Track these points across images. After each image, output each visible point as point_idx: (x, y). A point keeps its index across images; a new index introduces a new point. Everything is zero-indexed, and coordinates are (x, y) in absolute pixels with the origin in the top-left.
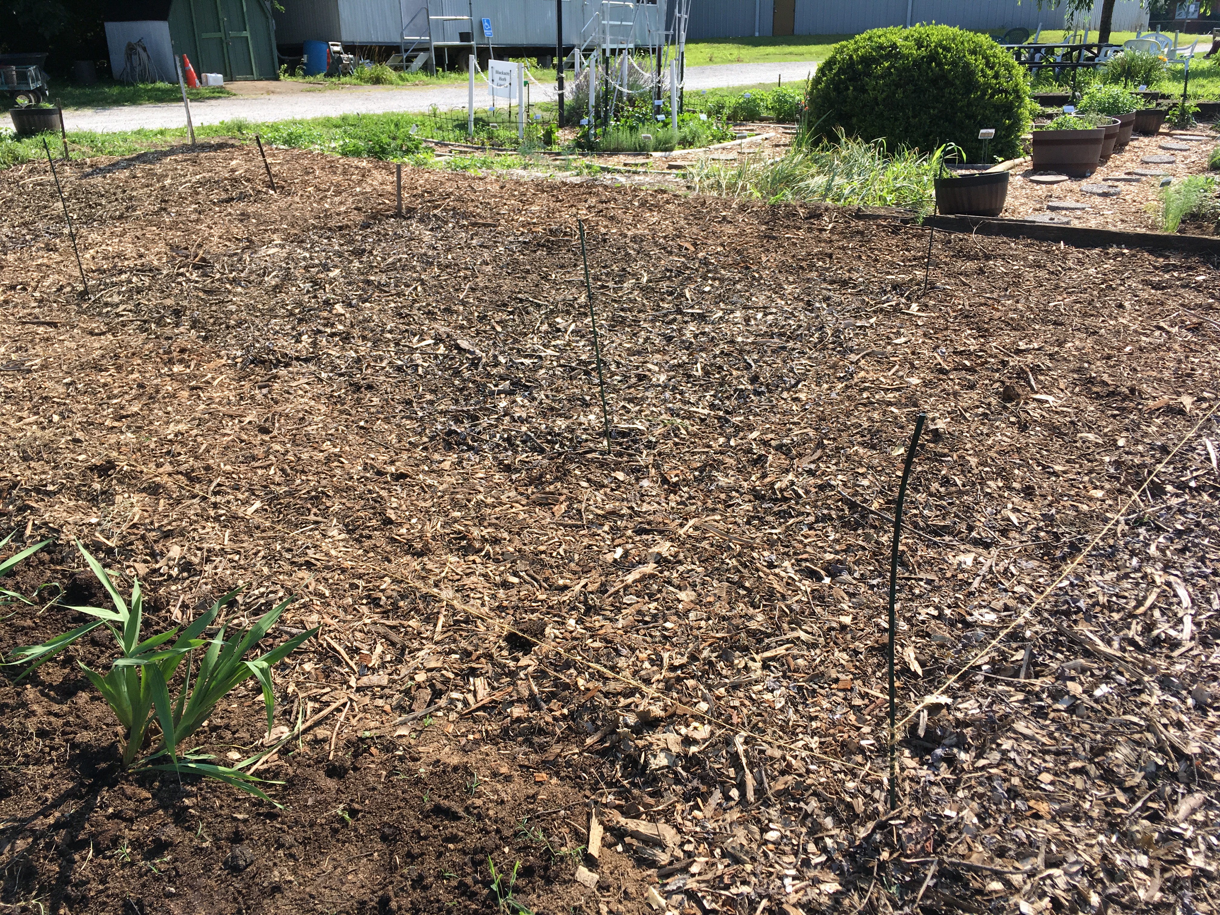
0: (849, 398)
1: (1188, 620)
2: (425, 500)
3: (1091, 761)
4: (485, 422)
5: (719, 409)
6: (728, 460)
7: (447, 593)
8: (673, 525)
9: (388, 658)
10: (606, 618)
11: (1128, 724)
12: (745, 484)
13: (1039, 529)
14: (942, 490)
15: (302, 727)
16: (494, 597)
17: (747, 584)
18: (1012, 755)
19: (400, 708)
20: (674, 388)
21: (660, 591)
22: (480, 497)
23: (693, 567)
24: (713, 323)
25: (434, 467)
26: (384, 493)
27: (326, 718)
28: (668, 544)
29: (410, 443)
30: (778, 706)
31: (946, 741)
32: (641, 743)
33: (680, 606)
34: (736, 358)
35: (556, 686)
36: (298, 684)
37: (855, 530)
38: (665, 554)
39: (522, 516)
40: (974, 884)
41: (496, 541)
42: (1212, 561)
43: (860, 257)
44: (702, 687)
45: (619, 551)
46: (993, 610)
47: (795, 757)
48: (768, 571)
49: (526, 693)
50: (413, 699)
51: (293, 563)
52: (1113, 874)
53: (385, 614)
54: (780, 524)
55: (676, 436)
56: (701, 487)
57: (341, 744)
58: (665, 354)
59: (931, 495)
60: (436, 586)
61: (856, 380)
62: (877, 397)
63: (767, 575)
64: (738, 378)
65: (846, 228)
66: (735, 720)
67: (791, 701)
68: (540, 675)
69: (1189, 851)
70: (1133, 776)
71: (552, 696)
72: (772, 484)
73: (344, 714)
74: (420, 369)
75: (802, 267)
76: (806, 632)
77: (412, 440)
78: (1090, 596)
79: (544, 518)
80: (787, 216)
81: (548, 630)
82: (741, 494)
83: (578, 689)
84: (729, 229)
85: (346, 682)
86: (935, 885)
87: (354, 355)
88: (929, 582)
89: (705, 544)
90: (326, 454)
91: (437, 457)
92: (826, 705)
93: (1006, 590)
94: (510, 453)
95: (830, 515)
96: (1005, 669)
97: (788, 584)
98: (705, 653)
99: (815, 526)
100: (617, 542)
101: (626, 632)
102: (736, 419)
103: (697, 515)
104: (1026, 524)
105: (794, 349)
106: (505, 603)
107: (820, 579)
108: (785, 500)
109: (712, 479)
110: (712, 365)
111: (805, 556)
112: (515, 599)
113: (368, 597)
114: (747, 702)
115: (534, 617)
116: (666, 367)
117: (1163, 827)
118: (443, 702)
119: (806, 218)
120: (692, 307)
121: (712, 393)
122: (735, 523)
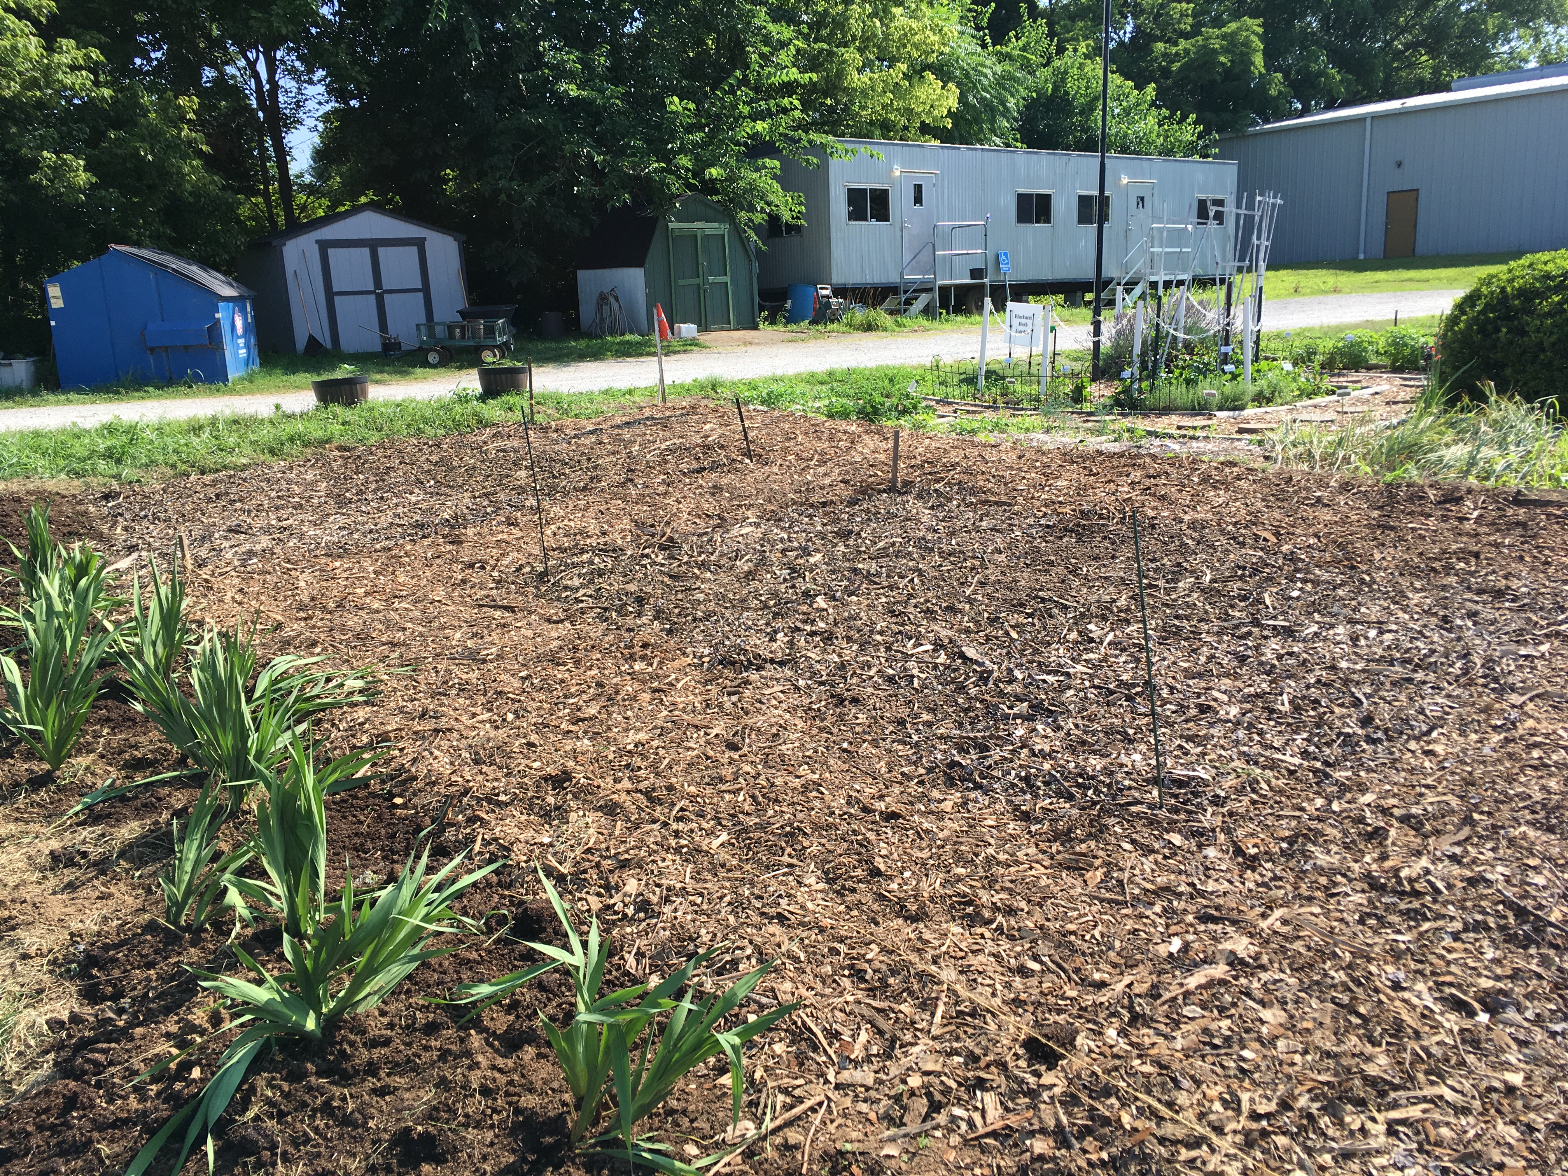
0: (1510, 756)
2: (921, 849)
4: (996, 754)
5: (1315, 759)
6: (1329, 830)
7: (948, 974)
8: (1251, 915)
9: (874, 1050)
10: (1159, 1033)
12: (1356, 867)
15: (771, 1126)
16: (1008, 986)
17: (1362, 1010)
19: (889, 1119)
20: (1251, 726)
21: (1234, 1005)
22: (991, 851)
23: (1283, 976)
24: (1304, 641)
25: (932, 807)
26: (871, 836)
27: (799, 1118)
28: (1245, 940)
29: (903, 774)
33: (1264, 1030)
34: (1338, 689)
35: (1092, 1118)
36: (766, 1069)
37: (1525, 947)
38: (1241, 954)
39: (1044, 882)
41: (1010, 911)
43: (1521, 558)
44: (1298, 1149)
45: (1176, 945)
48: (1393, 994)
49: (1051, 1123)
50: (905, 1108)
51: (763, 914)
53: (871, 991)
54: (1410, 928)
55: (1254, 791)
56: (1291, 865)
57: (816, 1155)
58: (1236, 679)
60: (935, 962)
61: (1521, 732)
62: (1555, 757)
63: (1392, 1000)
64: (1342, 717)
65: (1500, 517)
68: (1070, 1101)
71: (1086, 1131)
72: (1396, 871)
73: (819, 1116)
74: (916, 681)
75: (1434, 570)
76: (1453, 1088)
77: (905, 770)
79: (1073, 887)
80: (1411, 499)
81: (1080, 1040)
82: (1350, 880)
83: (1122, 1127)
84: (1326, 515)
85: (823, 1075)
87: (837, 659)
89: (1298, 945)
90: (803, 781)
91: (935, 794)
94: (1028, 796)
95: (1485, 922)
97: (1423, 1016)
98: (1303, 1102)
99: (1464, 936)
100: (1173, 929)
101: (1187, 1056)
102: (1340, 775)
103: (1286, 904)
105: (1424, 683)
106: (1023, 996)
107: (1472, 1014)
108: (1417, 894)
109: (1307, 856)
110: (1304, 698)
111: (1448, 979)
112: (1035, 991)
113: (852, 967)
115: (1061, 1019)
116: (1239, 696)
118: (942, 1118)
119: (1440, 503)
120: (1275, 618)
121: (1305, 735)
122: (1342, 920)
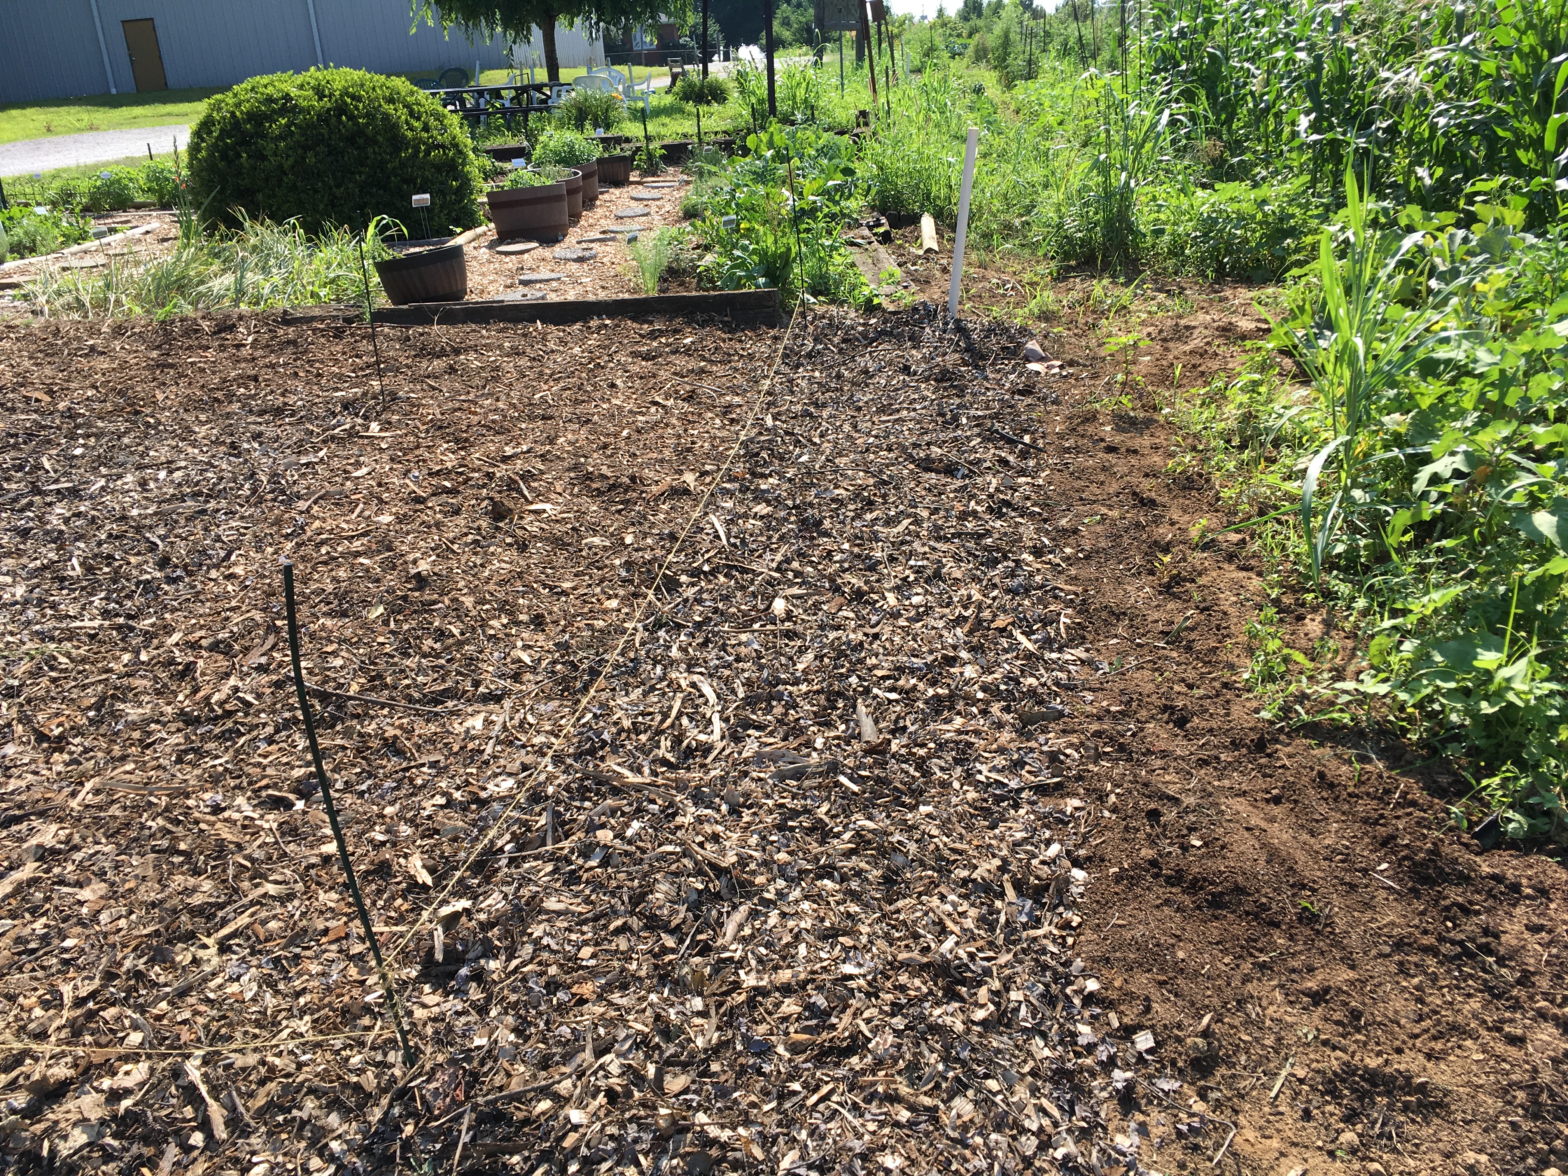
0: (303, 559)
1: (716, 718)
3: (632, 913)
5: (117, 615)
6: (139, 683)
8: (59, 799)
11: (663, 857)
12: (169, 709)
13: (554, 662)
14: (437, 646)
17: (183, 846)
18: (545, 942)
20: (41, 601)
21: (48, 899)
23: (98, 847)
24: (91, 498)
28: (54, 827)
30: (248, 995)
31: (471, 955)
32: (39, 1128)
33: (84, 910)
34: (132, 539)
37: (333, 727)
38: (51, 843)
40: (519, 1116)
42: (733, 646)
43: (296, 374)
44: (129, 1012)
46: (510, 775)
47: (279, 1054)
48: (213, 818)
52: (668, 1032)
54: (227, 749)
55: (52, 668)
56: (102, 731)
58: (20, 556)
59: (425, 656)
61: (309, 534)
62: (340, 549)
63: (212, 824)
64: (139, 565)
65: (272, 339)
66: (185, 1036)
67: (268, 982)
69: (741, 972)
70: (677, 912)
72: (207, 698)
75: (216, 400)
76: (276, 882)
78: (616, 724)
80: (186, 333)
82: (164, 725)
84: (102, 363)
86: (473, 1139)
88: (434, 765)
89: (115, 810)
92: (315, 968)
93: (524, 746)
95: (294, 717)
96: (531, 842)
97: (244, 827)
98: (128, 964)
99: (277, 737)
102: (146, 623)
103: (98, 772)
104: (540, 659)
105: (218, 511)
107: (289, 805)
108: (229, 714)
109: (116, 716)
110: (96, 556)
111: (264, 782)
114: (202, 1008)
116: (24, 574)
117: (713, 958)
119: (215, 333)
120: (57, 481)
121: (103, 595)
122: (159, 766)
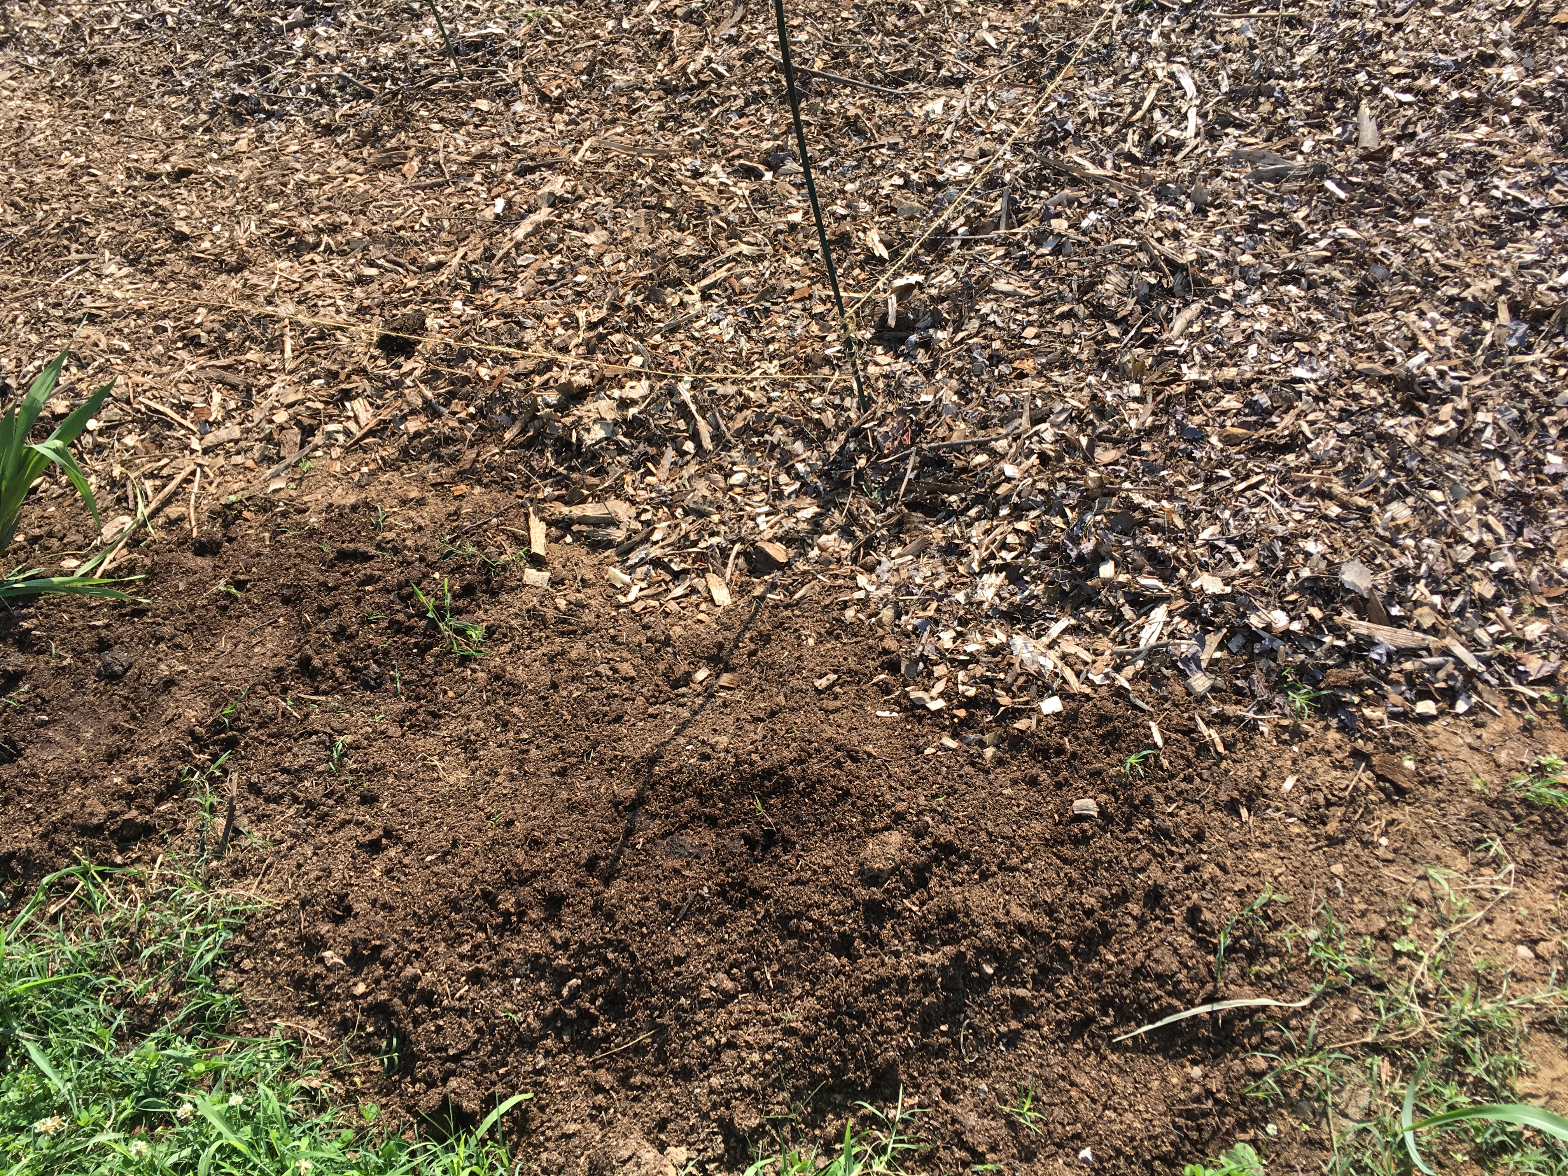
1: (1192, 114)
2: (225, 199)
3: (1079, 301)
4: (279, 73)
6: (622, 49)
7: (286, 309)
8: (564, 154)
9: (232, 405)
10: (500, 290)
11: (1117, 250)
12: (650, 78)
13: (1021, 46)
14: (901, 23)
15: (147, 512)
16: (350, 298)
17: (669, 204)
18: (991, 318)
19: (266, 460)
21: (561, 240)
22: (300, 176)
23: (598, 199)
25: (226, 151)
26: (165, 202)
27: (175, 493)
28: (561, 178)
29: (184, 127)
30: (727, 338)
31: (920, 324)
32: (568, 420)
33: (591, 252)
35: (452, 383)
36: (123, 464)
38: (559, 191)
39: (362, 188)
40: (958, 464)
41: (335, 229)
42: (1223, 34)
44: (631, 339)
45: (500, 203)
46: (967, 160)
47: (753, 389)
48: (693, 181)
49: (419, 402)
50: (278, 444)
51: (68, 321)
52: (1102, 412)
53: (212, 353)
54: (702, 119)
55: (548, 32)
56: (594, 95)
57: (204, 517)
59: (888, 34)
60: (270, 303)
63: (693, 187)
66: (676, 364)
67: (742, 328)
68: (431, 377)
69: (1184, 366)
70: (1126, 304)
71: (451, 396)
72: (684, 68)
73: (196, 484)
74: (169, 18)
76: (749, 243)
77: (185, 122)
78: (1081, 114)
79: (393, 184)
81: (429, 322)
82: (647, 92)
83: (481, 379)
85: (187, 446)
86: (917, 477)
87: (67, 21)
88: (893, 147)
89: (609, 168)
90: (68, 169)
91: (226, 137)
92: (782, 321)
93: (983, 133)
94: (325, 108)
95: (763, 91)
96: (984, 226)
97: (720, 192)
98: (628, 299)
99: (747, 110)
100: (495, 192)
101: (529, 300)
103: (594, 133)
104: (1006, 42)
106: (366, 303)
107: (759, 176)
108: (703, 84)
109: (605, 81)
111: (736, 152)
112: (378, 294)
113: (183, 338)
114: (689, 344)
115: (408, 310)
117: (1156, 350)
118: (318, 439)
122: (644, 132)
